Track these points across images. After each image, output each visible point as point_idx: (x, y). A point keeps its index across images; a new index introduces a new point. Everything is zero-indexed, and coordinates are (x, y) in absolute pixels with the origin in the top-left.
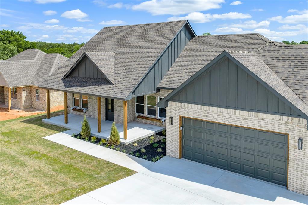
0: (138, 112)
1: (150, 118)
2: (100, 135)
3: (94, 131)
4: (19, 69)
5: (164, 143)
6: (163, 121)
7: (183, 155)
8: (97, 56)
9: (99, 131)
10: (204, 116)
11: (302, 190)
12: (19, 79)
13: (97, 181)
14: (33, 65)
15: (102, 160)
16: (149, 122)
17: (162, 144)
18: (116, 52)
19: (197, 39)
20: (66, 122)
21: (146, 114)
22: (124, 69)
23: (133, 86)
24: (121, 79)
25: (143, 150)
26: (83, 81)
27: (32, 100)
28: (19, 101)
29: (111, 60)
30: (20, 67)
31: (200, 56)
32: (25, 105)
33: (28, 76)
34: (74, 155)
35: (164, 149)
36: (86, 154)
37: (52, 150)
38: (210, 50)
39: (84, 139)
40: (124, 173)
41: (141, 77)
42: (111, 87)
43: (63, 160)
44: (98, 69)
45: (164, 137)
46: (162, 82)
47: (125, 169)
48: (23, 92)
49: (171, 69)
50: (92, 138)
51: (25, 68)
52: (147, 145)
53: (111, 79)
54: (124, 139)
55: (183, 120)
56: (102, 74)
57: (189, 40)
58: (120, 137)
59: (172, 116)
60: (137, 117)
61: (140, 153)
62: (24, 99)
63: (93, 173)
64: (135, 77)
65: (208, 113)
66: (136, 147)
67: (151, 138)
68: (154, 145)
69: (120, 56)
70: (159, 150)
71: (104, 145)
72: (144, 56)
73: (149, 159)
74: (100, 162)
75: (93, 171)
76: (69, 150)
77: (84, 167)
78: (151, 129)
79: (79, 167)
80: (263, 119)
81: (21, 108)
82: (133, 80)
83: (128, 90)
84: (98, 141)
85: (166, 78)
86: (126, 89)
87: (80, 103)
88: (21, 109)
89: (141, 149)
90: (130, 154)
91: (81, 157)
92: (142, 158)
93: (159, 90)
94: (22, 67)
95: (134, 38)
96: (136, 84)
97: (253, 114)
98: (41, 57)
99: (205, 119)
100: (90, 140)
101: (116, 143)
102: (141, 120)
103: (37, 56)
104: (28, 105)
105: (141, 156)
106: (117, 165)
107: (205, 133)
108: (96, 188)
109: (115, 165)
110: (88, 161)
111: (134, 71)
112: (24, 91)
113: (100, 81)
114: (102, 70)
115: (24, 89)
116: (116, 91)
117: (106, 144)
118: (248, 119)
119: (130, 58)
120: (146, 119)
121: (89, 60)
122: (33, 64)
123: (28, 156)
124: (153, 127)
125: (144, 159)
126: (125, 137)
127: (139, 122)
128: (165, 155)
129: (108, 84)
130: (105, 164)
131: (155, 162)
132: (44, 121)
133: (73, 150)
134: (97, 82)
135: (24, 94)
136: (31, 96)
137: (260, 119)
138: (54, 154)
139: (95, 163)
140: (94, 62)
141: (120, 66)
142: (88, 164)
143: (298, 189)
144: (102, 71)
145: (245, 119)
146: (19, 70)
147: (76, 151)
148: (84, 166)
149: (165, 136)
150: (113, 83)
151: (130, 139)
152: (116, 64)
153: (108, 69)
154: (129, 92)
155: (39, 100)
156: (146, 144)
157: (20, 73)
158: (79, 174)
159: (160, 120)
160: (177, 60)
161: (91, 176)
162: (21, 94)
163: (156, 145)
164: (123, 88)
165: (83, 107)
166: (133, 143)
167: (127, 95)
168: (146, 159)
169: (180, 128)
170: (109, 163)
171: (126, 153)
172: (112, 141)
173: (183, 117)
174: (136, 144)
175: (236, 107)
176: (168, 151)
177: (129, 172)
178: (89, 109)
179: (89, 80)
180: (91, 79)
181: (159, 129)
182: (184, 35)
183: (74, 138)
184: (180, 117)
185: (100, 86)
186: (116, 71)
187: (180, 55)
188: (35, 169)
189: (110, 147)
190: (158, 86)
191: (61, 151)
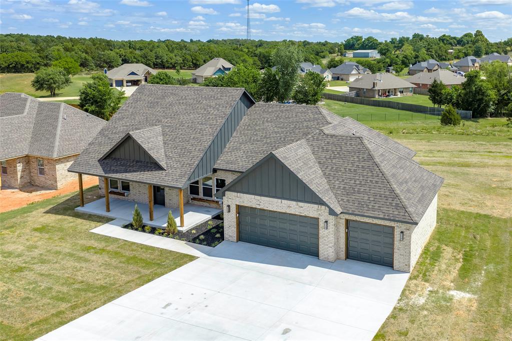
0: (192, 193)
1: (207, 200)
2: (154, 223)
3: (146, 220)
4: (6, 130)
5: (223, 227)
6: (220, 203)
7: (241, 238)
8: (143, 136)
9: (151, 219)
10: (257, 204)
11: (328, 259)
12: (11, 147)
13: (165, 268)
14: (25, 122)
15: (163, 249)
16: (205, 204)
17: (220, 229)
18: (163, 127)
19: (257, 107)
20: (108, 210)
21: (201, 195)
22: (176, 150)
23: (189, 172)
24: (174, 164)
25: (202, 237)
26: (128, 164)
27: (32, 174)
28: (11, 177)
29: (159, 138)
30: (6, 128)
31: (259, 130)
32: (21, 181)
33: (22, 140)
34: (134, 247)
35: (222, 234)
36: (146, 245)
37: (107, 244)
38: (270, 124)
39: (137, 230)
40: (187, 259)
41: (196, 163)
42: (163, 173)
43: (125, 253)
44: (145, 152)
45: (222, 221)
46: (218, 162)
47: (188, 255)
48: (18, 165)
49: (227, 146)
50: (146, 227)
51: (14, 129)
52: (206, 230)
53: (163, 164)
54: (180, 227)
55: (240, 208)
56: (150, 157)
57: (248, 107)
58: (177, 225)
59: (230, 204)
60: (192, 199)
61: (199, 240)
62: (19, 174)
63: (159, 262)
64: (190, 162)
65: (261, 202)
66: (195, 234)
67: (209, 223)
68: (212, 231)
69: (168, 133)
70: (218, 235)
71: (161, 234)
72: (198, 135)
73: (209, 245)
74: (162, 251)
75: (159, 260)
76: (127, 243)
77: (149, 258)
78: (207, 212)
79: (144, 258)
80: (302, 207)
81: (16, 186)
82: (187, 166)
83: (184, 178)
84: (153, 231)
85: (223, 158)
86: (181, 176)
87: (120, 185)
88: (16, 188)
89: (200, 235)
90: (189, 241)
91: (142, 248)
92: (202, 244)
93: (215, 171)
94: (10, 126)
95: (183, 107)
96: (192, 171)
97: (294, 203)
98: (33, 109)
99: (258, 207)
100: (144, 231)
101: (174, 232)
102: (196, 202)
103: (27, 107)
104: (26, 181)
105: (201, 242)
106: (179, 253)
107: (259, 220)
108: (167, 273)
109: (177, 253)
110: (150, 251)
111: (188, 154)
112: (19, 163)
113: (149, 165)
114: (151, 153)
115: (18, 160)
116: (170, 178)
117: (163, 234)
118: (291, 207)
119: (181, 136)
120: (201, 201)
121: (134, 141)
122: (25, 120)
123: (85, 252)
124: (210, 210)
125: (204, 245)
126: (182, 225)
127: (193, 205)
128: (223, 240)
129: (160, 170)
130: (167, 253)
131: (214, 247)
132: (77, 210)
133: (130, 242)
134: (145, 166)
135: (20, 167)
136: (29, 169)
137: (299, 207)
138: (112, 247)
139: (157, 253)
140: (141, 144)
141: (170, 146)
142: (151, 254)
143: (325, 258)
144: (152, 155)
145: (289, 207)
146: (6, 132)
147: (134, 243)
148: (148, 256)
149: (223, 219)
150: (165, 169)
151: (187, 226)
152: (165, 143)
153: (158, 152)
154: (185, 180)
155: (43, 174)
156: (204, 230)
157: (9, 136)
158: (147, 264)
159: (217, 202)
160: (234, 134)
161: (159, 264)
162: (15, 167)
163: (214, 231)
164: (177, 175)
165: (123, 190)
166: (191, 230)
167: (183, 183)
168: (206, 245)
169: (236, 215)
170: (171, 251)
171: (185, 240)
172: (169, 230)
173: (239, 205)
174: (194, 231)
175: (282, 197)
176: (226, 236)
177: (192, 258)
178: (131, 192)
179: (135, 163)
180: (137, 162)
181: (215, 212)
182: (242, 104)
183: (125, 229)
184: (237, 205)
185: (150, 173)
186: (167, 153)
187: (239, 127)
188: (102, 263)
189: (168, 236)
190: (214, 167)
191: (118, 244)
